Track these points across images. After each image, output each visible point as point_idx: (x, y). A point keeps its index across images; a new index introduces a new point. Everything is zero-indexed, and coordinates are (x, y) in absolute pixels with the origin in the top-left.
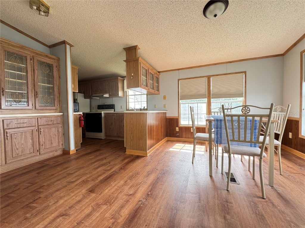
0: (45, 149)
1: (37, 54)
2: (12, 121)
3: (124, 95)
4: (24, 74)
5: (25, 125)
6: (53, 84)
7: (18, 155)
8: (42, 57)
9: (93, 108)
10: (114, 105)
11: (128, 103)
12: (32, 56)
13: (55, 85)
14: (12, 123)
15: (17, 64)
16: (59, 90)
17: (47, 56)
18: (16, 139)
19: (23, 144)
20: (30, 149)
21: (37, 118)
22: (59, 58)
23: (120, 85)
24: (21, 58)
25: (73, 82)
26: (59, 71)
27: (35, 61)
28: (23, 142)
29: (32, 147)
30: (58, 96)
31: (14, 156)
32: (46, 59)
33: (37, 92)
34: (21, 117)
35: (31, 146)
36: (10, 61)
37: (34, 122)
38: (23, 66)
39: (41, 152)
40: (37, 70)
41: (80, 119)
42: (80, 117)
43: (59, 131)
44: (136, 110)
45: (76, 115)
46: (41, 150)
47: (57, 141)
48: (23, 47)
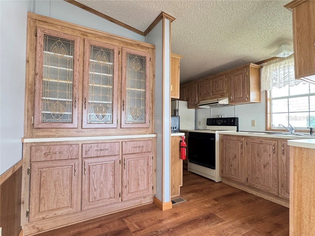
0: (129, 193)
1: (127, 43)
2: (91, 147)
3: (260, 99)
4: (109, 75)
5: (106, 153)
6: (145, 88)
7: (95, 199)
8: (133, 48)
9: (200, 122)
10: (238, 118)
11: (269, 115)
12: (120, 48)
13: (147, 89)
14: (91, 150)
15: (102, 62)
16: (152, 96)
17: (138, 44)
18: (95, 174)
19: (102, 183)
20: (110, 192)
21: (121, 143)
22: (155, 46)
23: (253, 80)
24: (108, 53)
25: (172, 82)
26: (153, 65)
27: (124, 54)
28: (102, 179)
29: (113, 189)
30: (151, 105)
31: (90, 201)
32: (138, 49)
33: (123, 101)
34: (102, 140)
35: (112, 186)
36: (95, 60)
37: (117, 149)
38: (110, 65)
39: (124, 197)
40: (126, 67)
41: (180, 144)
42: (181, 141)
43: (149, 165)
44: (295, 131)
45: (174, 138)
46: (124, 195)
47: (146, 181)
48: (110, 37)
